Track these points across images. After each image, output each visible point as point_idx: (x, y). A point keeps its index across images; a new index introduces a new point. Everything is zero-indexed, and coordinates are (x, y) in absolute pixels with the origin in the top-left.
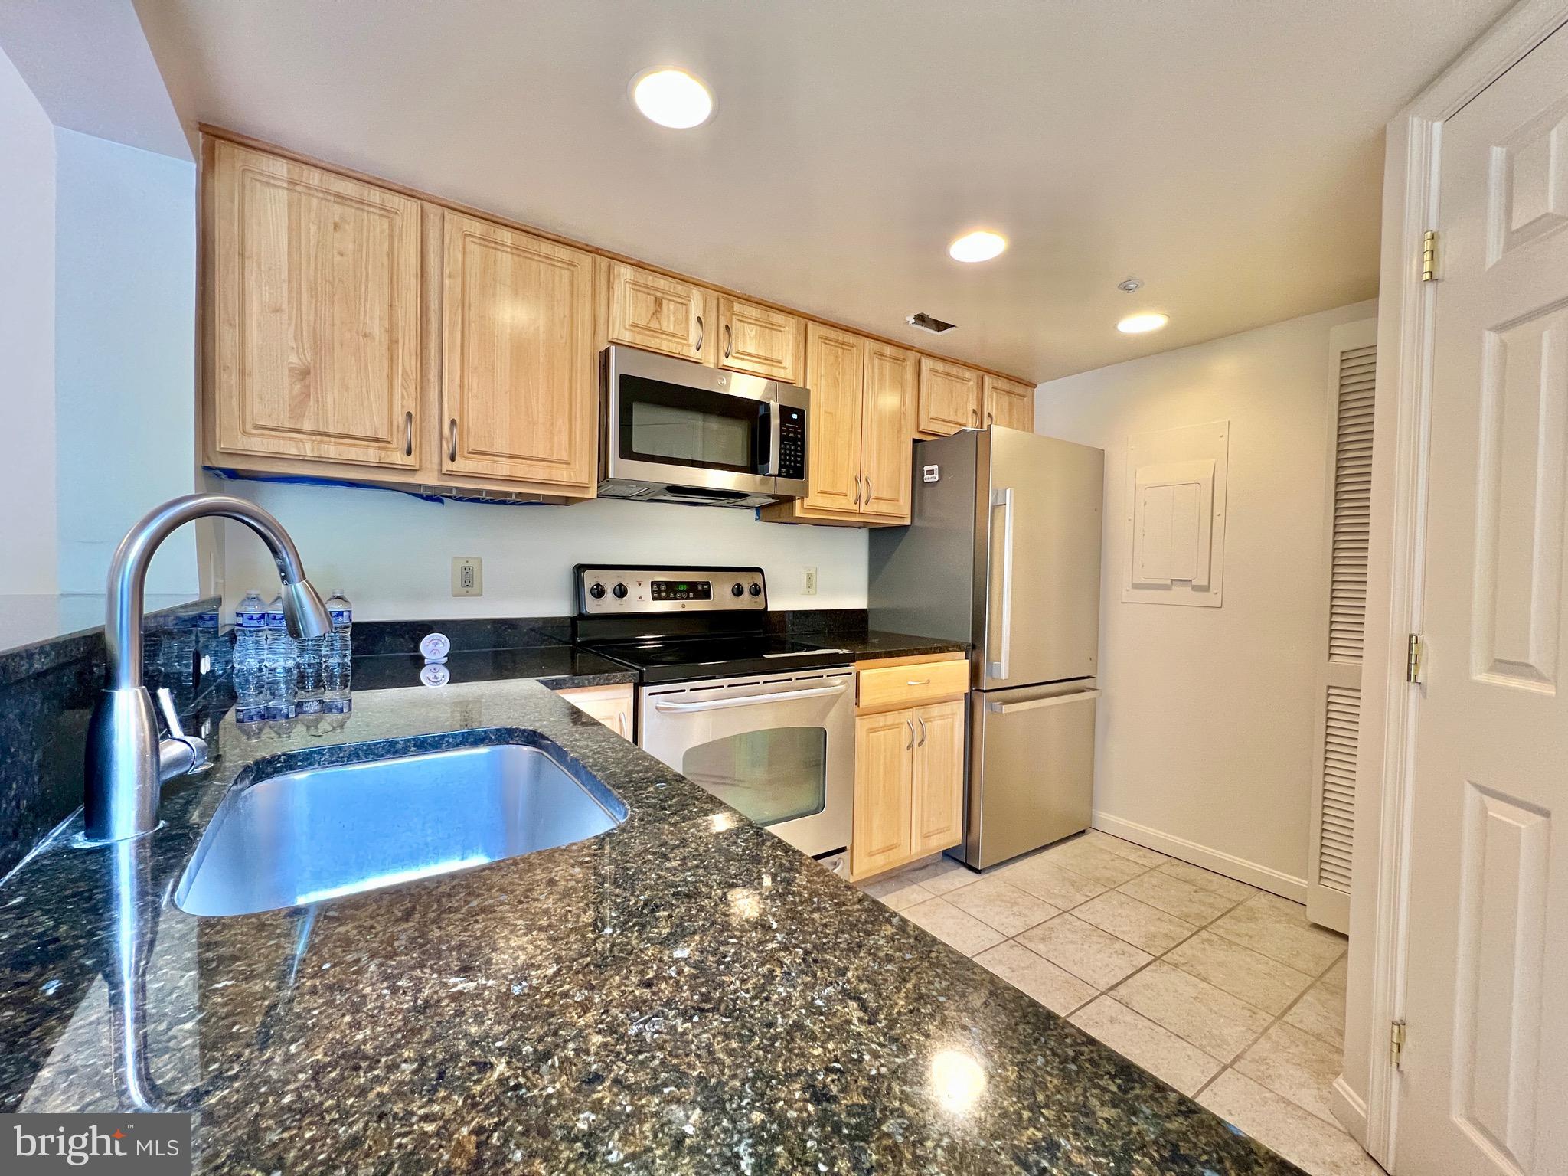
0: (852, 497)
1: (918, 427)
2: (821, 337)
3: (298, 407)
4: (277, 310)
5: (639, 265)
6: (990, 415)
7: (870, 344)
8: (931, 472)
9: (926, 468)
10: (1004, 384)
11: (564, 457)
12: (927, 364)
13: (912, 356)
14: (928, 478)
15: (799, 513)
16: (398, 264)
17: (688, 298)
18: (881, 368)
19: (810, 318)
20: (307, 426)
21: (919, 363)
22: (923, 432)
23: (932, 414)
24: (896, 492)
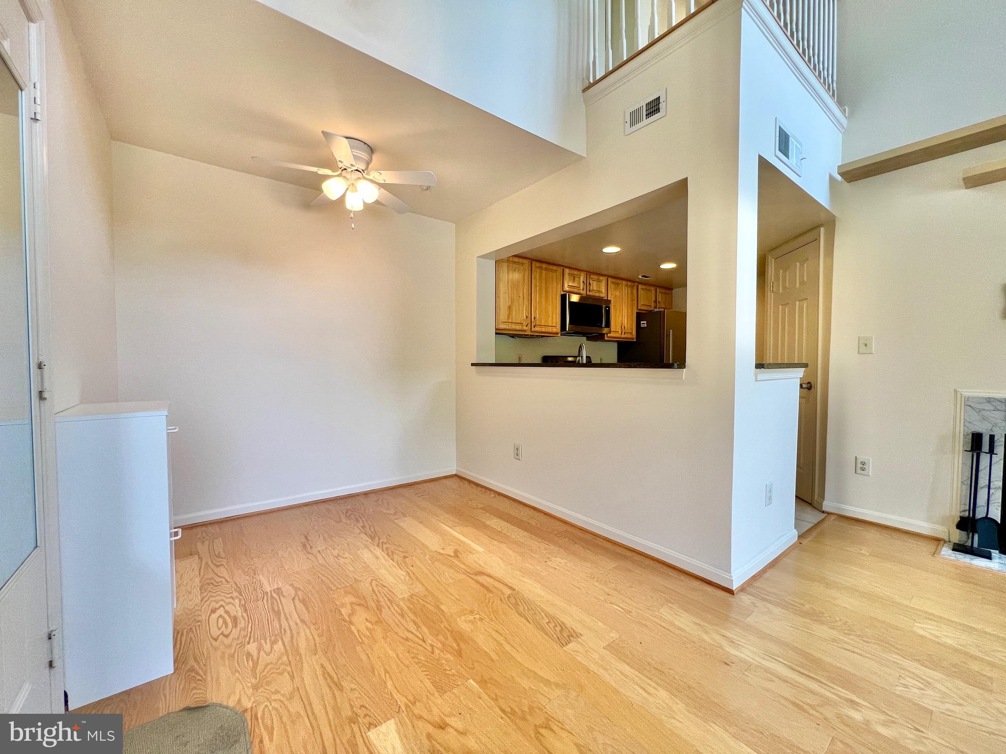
0: (620, 333)
1: (638, 308)
2: (612, 282)
3: (508, 319)
4: (506, 293)
5: (569, 268)
6: (659, 302)
7: (624, 282)
8: (644, 324)
9: (642, 322)
10: (663, 291)
11: (555, 325)
12: (640, 287)
13: (636, 284)
14: (642, 326)
15: (606, 338)
16: (528, 280)
17: (580, 275)
18: (627, 289)
19: (609, 276)
20: (510, 321)
21: (638, 286)
22: (640, 310)
23: (642, 303)
24: (632, 330)
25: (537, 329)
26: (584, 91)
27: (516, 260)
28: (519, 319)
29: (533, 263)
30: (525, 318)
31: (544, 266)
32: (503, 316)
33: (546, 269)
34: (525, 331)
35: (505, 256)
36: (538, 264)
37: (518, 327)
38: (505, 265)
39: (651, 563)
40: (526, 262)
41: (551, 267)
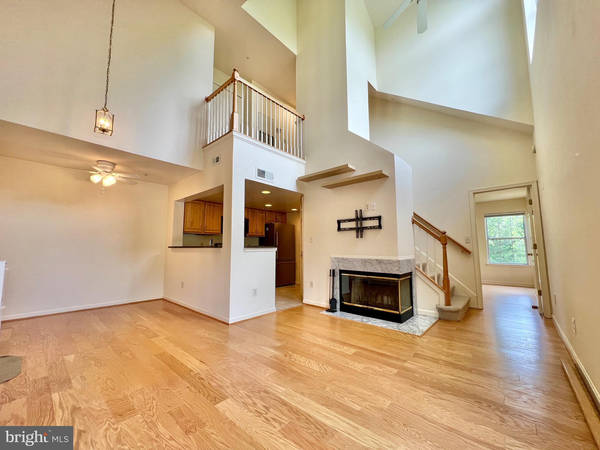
0: (255, 233)
2: (251, 211)
3: (191, 227)
4: (190, 216)
6: (278, 219)
7: (258, 211)
8: (267, 229)
12: (267, 213)
15: (247, 236)
20: (192, 228)
21: (266, 212)
22: (266, 223)
23: (268, 220)
24: (263, 232)
25: (207, 231)
26: (203, 148)
27: (196, 202)
28: (197, 227)
29: (206, 203)
30: (200, 226)
31: (212, 204)
32: (188, 225)
33: (213, 206)
34: (201, 232)
35: (190, 200)
36: (209, 204)
37: (198, 231)
38: (190, 204)
39: (208, 318)
40: (202, 203)
41: (216, 205)
